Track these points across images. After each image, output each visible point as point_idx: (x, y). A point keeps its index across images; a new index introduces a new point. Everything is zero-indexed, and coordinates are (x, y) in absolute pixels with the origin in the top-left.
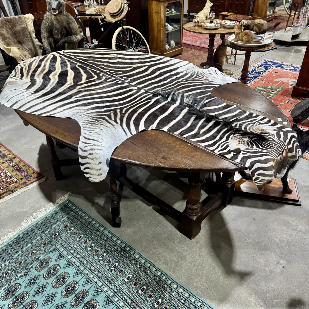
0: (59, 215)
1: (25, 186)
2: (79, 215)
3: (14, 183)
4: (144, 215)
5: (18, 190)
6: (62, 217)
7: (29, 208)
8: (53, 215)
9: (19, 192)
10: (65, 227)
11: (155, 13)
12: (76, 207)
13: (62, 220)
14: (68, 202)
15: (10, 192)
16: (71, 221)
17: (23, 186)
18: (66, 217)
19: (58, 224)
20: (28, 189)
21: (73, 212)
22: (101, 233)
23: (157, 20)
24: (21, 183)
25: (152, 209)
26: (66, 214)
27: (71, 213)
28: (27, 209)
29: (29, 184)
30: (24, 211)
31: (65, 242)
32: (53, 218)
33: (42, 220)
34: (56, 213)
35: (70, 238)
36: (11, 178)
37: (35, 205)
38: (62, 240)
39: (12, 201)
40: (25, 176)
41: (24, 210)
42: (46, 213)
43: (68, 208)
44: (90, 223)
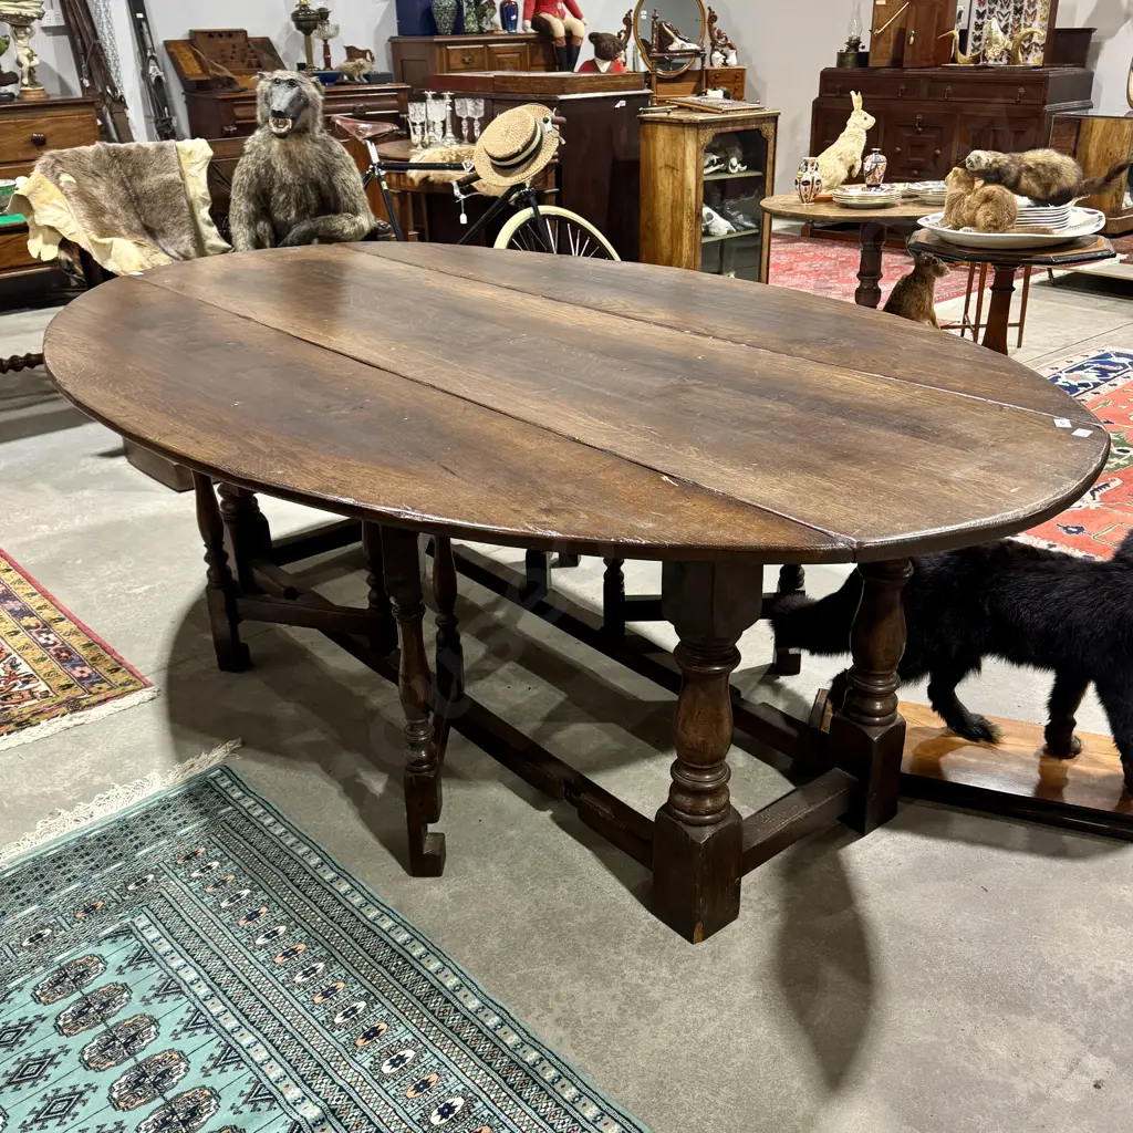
0: (173, 816)
1: (71, 712)
2: (253, 820)
3: (34, 698)
4: (512, 839)
5: (44, 723)
6: (185, 822)
7: (67, 784)
8: (151, 814)
9: (45, 728)
10: (188, 858)
11: (663, 170)
12: (247, 792)
13: (182, 831)
14: (218, 771)
15: (12, 727)
16: (213, 838)
17: (64, 709)
18: (197, 824)
19: (161, 843)
20: (81, 720)
21: (230, 808)
22: (324, 888)
23: (669, 194)
24: (59, 700)
25: (550, 821)
26: (201, 813)
27: (223, 811)
28: (60, 789)
29: (88, 706)
30: (43, 795)
31: (171, 910)
32: (148, 825)
33: (105, 829)
34: (164, 808)
35: (194, 897)
36: (27, 682)
37: (92, 778)
38: (162, 901)
39: (11, 757)
40: (80, 679)
41: (48, 790)
42: (125, 806)
43: (216, 794)
44: (287, 852)
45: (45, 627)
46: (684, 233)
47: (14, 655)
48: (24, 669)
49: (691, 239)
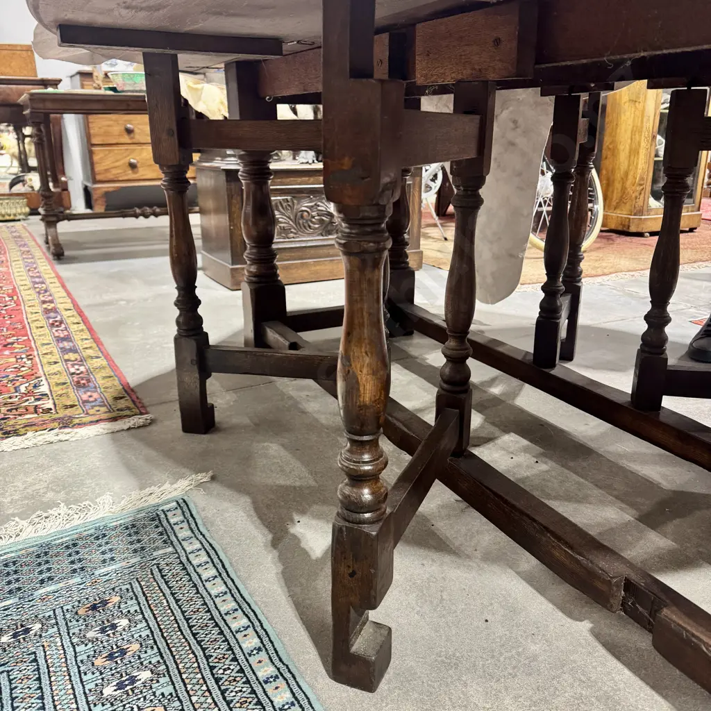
0: (103, 548)
1: (60, 428)
2: (190, 569)
3: (36, 412)
4: (535, 658)
5: (30, 434)
6: (112, 559)
7: (16, 497)
8: (80, 543)
9: (31, 439)
10: (94, 608)
11: (627, 104)
12: (195, 530)
13: (104, 570)
14: (175, 504)
16: (136, 585)
17: (56, 424)
18: (124, 564)
19: (71, 582)
20: (67, 437)
21: (170, 549)
22: (253, 692)
24: (57, 416)
25: (591, 638)
26: (135, 551)
27: (161, 552)
29: (79, 424)
31: (35, 685)
32: (70, 555)
34: (97, 538)
35: (74, 670)
36: (38, 399)
37: (45, 493)
38: (32, 667)
40: (84, 402)
42: (59, 529)
43: (160, 529)
44: (218, 623)
45: (81, 361)
46: (641, 151)
47: (43, 378)
48: (44, 389)
49: (646, 155)
